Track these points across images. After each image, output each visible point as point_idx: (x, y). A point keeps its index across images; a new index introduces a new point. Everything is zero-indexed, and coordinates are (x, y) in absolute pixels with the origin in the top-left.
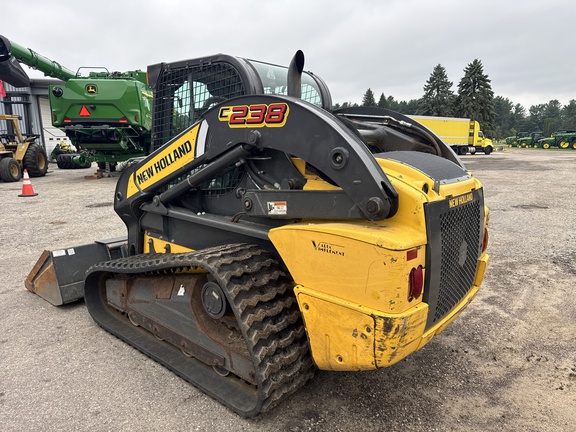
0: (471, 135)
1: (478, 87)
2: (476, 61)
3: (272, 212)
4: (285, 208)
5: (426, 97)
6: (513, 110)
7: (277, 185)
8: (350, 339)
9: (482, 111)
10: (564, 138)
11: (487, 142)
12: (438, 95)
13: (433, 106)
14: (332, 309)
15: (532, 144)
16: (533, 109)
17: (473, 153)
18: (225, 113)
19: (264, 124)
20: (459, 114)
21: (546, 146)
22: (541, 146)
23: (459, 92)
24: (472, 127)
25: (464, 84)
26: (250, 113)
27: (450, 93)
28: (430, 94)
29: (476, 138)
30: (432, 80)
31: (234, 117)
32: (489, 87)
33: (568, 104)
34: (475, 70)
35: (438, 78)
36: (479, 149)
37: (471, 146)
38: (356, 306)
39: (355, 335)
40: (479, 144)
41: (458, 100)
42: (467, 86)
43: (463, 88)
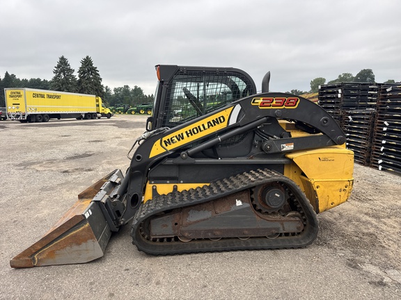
0: (98, 106)
1: (91, 74)
2: (87, 57)
3: (284, 149)
4: (293, 146)
5: (55, 78)
6: (105, 90)
7: (275, 137)
8: (339, 193)
9: (97, 90)
10: (142, 108)
11: (108, 111)
12: (65, 77)
13: (62, 85)
14: (331, 184)
15: (125, 111)
16: (116, 90)
17: (99, 118)
18: (256, 101)
19: (284, 106)
20: (81, 91)
21: (133, 112)
22: (130, 113)
23: (79, 76)
24: (97, 101)
25: (82, 71)
26: (275, 101)
27: (73, 77)
28: (59, 76)
29: (101, 108)
30: (59, 67)
31: (263, 103)
32: (98, 75)
33: (134, 88)
34: (87, 63)
35: (63, 65)
36: (103, 115)
37: (99, 113)
38: (340, 180)
39: (340, 191)
40: (103, 112)
41: (80, 81)
42: (84, 73)
43: (82, 74)
